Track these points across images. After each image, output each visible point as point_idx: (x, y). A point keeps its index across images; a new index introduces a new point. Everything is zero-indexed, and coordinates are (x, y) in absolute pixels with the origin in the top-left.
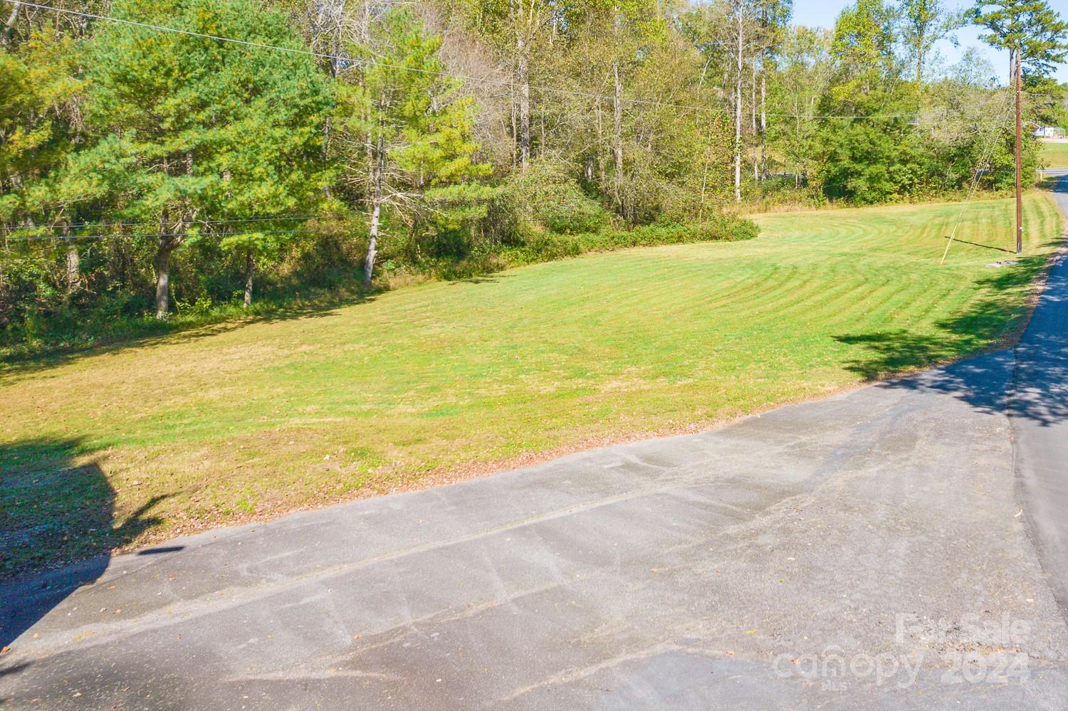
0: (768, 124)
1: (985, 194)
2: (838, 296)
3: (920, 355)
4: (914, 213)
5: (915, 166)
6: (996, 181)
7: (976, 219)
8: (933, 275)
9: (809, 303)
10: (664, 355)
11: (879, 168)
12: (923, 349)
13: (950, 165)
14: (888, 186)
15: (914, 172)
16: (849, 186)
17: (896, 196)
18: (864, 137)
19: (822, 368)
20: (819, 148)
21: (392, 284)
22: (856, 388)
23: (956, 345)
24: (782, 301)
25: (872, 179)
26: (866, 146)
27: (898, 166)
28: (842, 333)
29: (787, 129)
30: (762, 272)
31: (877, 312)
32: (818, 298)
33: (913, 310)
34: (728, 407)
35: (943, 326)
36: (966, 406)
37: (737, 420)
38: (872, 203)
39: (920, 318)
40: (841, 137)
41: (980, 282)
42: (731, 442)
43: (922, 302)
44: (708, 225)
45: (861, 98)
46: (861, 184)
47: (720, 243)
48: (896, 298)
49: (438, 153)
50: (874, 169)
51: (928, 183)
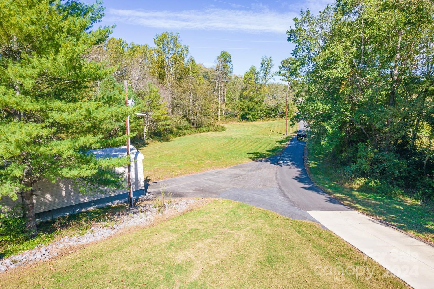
0: (227, 101)
1: (281, 119)
2: (246, 145)
3: (262, 156)
4: (263, 124)
5: (264, 112)
6: (284, 116)
7: (278, 126)
8: (267, 140)
9: (240, 146)
10: (215, 156)
11: (255, 113)
12: (263, 155)
13: (273, 111)
14: (257, 117)
15: (263, 113)
16: (247, 117)
17: (259, 119)
18: (251, 105)
19: (245, 159)
20: (239, 107)
21: (149, 143)
22: (251, 162)
23: (269, 154)
24: (235, 146)
25: (253, 115)
26: (252, 107)
27: (259, 112)
28: (248, 153)
29: (232, 102)
30: (229, 139)
31: (255, 148)
32: (242, 145)
33: (262, 148)
34: (230, 165)
35: (268, 151)
36: (270, 164)
37: (232, 167)
38: (253, 121)
39: (263, 149)
40: (245, 105)
41: (276, 142)
42: (231, 170)
43: (264, 146)
44: (214, 128)
45: (250, 95)
46: (250, 116)
47: (218, 132)
48: (259, 145)
49: (160, 114)
50: (253, 113)
51: (267, 116)
